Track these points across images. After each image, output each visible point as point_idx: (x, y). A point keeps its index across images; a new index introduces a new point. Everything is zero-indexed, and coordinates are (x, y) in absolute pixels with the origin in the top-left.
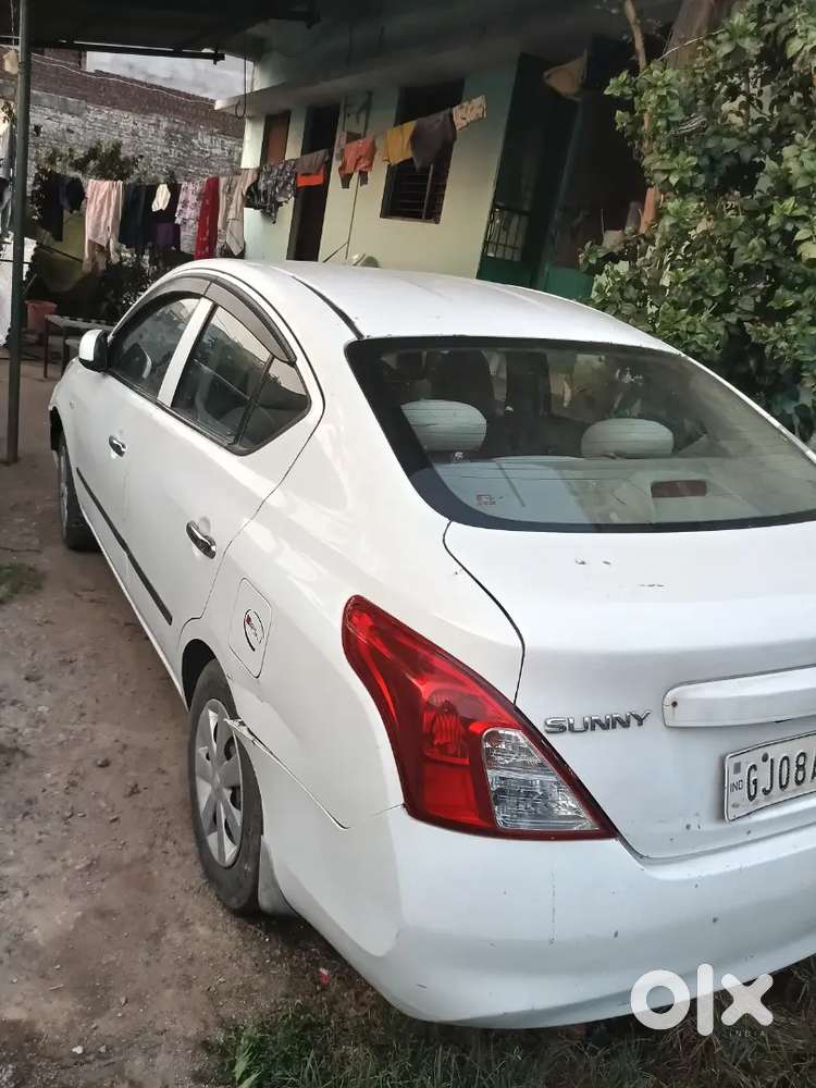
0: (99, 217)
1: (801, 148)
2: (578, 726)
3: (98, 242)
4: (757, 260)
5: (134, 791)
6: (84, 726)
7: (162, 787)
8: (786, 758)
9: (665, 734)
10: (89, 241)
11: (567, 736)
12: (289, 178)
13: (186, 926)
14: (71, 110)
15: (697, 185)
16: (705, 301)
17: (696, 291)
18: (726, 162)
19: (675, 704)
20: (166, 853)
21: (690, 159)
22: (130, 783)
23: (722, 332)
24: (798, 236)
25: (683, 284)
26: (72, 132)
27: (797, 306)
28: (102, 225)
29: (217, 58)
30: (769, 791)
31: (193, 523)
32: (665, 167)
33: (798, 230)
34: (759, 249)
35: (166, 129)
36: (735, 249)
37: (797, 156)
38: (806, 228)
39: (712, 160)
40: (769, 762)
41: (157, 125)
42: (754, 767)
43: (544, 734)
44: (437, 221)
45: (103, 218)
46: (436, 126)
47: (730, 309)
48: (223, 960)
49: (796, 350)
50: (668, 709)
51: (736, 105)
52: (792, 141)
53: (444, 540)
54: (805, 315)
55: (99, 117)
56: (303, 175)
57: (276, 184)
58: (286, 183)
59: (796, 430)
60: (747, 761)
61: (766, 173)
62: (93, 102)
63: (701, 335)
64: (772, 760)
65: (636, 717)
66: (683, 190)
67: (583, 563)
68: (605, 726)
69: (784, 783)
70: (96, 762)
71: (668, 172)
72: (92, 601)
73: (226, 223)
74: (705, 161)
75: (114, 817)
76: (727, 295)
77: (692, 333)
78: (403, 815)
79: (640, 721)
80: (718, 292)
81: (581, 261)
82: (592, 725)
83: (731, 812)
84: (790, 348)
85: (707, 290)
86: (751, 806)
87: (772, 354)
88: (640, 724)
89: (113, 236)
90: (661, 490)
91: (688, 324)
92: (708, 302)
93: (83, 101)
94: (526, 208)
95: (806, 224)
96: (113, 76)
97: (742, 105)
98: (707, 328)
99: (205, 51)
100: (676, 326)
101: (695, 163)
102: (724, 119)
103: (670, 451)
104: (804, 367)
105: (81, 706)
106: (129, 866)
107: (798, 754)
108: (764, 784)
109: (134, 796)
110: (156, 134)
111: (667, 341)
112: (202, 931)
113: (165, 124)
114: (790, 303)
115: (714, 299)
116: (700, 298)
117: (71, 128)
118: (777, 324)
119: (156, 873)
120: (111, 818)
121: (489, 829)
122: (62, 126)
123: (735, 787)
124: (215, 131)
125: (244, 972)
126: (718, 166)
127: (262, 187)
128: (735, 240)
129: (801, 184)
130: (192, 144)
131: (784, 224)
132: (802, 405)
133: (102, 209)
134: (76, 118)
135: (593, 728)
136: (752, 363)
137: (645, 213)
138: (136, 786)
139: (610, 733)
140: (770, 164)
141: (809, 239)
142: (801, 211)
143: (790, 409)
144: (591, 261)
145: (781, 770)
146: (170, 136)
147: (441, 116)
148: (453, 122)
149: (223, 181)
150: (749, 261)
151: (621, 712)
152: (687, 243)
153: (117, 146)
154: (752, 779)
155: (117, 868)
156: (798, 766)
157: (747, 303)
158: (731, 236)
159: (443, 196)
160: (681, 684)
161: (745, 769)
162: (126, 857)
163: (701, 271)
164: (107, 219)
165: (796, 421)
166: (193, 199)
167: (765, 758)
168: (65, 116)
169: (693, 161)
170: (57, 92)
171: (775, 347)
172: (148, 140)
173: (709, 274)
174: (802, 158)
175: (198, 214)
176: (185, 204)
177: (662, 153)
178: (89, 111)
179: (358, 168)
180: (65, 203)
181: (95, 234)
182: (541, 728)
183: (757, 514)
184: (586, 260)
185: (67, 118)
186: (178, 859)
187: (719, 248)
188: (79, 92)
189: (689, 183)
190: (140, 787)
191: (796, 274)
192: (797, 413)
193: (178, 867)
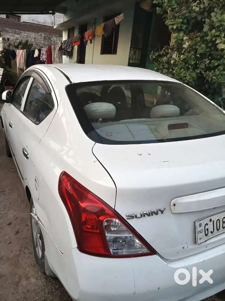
0: (20, 61)
1: (217, 13)
2: (139, 216)
3: (20, 67)
4: (204, 51)
5: (17, 232)
6: (5, 212)
7: (26, 230)
8: (218, 220)
9: (172, 215)
10: (18, 67)
11: (135, 219)
12: (70, 44)
13: (28, 278)
14: (17, 33)
15: (183, 28)
16: (189, 66)
17: (186, 63)
18: (193, 21)
19: (174, 205)
20: (25, 253)
21: (180, 20)
22: (17, 230)
23: (195, 76)
24: (217, 42)
25: (182, 61)
26: (18, 39)
27: (218, 65)
28: (21, 63)
29: (53, 14)
30: (213, 232)
31: (24, 148)
32: (172, 23)
33: (217, 40)
34: (205, 48)
35: (44, 37)
36: (198, 49)
37: (216, 16)
38: (219, 39)
39: (188, 20)
40: (212, 222)
41: (41, 36)
42: (207, 224)
43: (126, 220)
44: (116, 54)
45: (21, 60)
46: (110, 23)
47: (197, 68)
48: (38, 291)
49: (219, 79)
50: (172, 207)
51: (196, 4)
52: (213, 11)
53: (92, 150)
54: (221, 68)
55: (25, 34)
56: (74, 42)
57: (67, 46)
58: (70, 45)
59: (222, 106)
60: (203, 222)
61: (206, 24)
62: (23, 30)
63: (188, 77)
64: (213, 221)
65: (160, 210)
66: (178, 30)
67: (141, 155)
68: (149, 215)
69: (218, 229)
70: (7, 223)
71: (173, 25)
72: (13, 172)
73: (54, 59)
74: (185, 21)
75: (10, 242)
76: (196, 64)
77: (185, 77)
78: (78, 251)
79: (162, 212)
80: (193, 63)
81: (150, 57)
82: (143, 215)
83: (199, 241)
84: (217, 78)
85: (189, 63)
86: (206, 238)
87: (211, 81)
88: (162, 213)
89: (24, 66)
90: (171, 127)
91: (184, 74)
92: (190, 67)
93: (20, 31)
94: (141, 47)
95: (219, 38)
96: (28, 23)
97: (198, 4)
98: (190, 75)
99: (50, 12)
100: (181, 75)
101: (181, 21)
102: (192, 8)
103: (179, 114)
104: (222, 84)
105: (5, 205)
106: (12, 258)
107: (223, 218)
108: (211, 229)
109: (18, 234)
110: (41, 38)
111: (177, 79)
112: (33, 280)
113: (43, 35)
114: (216, 64)
115: (192, 65)
116: (187, 65)
117: (18, 38)
118: (212, 71)
119: (20, 261)
120: (9, 242)
121: (108, 255)
122: (15, 38)
123: (200, 232)
124: (57, 36)
125: (45, 294)
126: (190, 22)
127: (63, 47)
128: (197, 46)
129: (217, 24)
130: (51, 40)
131: (212, 38)
132: (223, 98)
133: (21, 58)
134: (19, 35)
135: (144, 216)
136: (207, 86)
137: (171, 42)
138: (18, 230)
139: (151, 217)
140: (207, 20)
141: (221, 42)
142: (217, 34)
143: (220, 99)
144: (153, 57)
145: (217, 224)
146: (45, 38)
147: (111, 21)
148: (115, 22)
149: (52, 47)
150: (202, 52)
151: (154, 209)
152: (184, 50)
153: (27, 41)
154: (206, 228)
155: (8, 259)
156: (223, 222)
157: (203, 66)
158: (196, 45)
159: (117, 46)
160: (177, 197)
161: (203, 225)
162: (11, 255)
163: (187, 57)
164: (22, 60)
165: (222, 103)
166: (45, 53)
167: (211, 220)
168: (15, 35)
169: (181, 20)
170: (13, 29)
171: (212, 79)
172: (39, 40)
173: (189, 58)
174: (217, 16)
175: (46, 57)
176: (43, 54)
177: (171, 19)
178: (22, 33)
179: (89, 39)
180: (11, 57)
181: (20, 65)
182: (125, 218)
183: (205, 133)
184: (152, 57)
185: (17, 36)
186: (29, 255)
187: (193, 49)
188: (19, 28)
189: (180, 28)
190: (20, 231)
191: (217, 55)
192: (222, 101)
193: (28, 258)
